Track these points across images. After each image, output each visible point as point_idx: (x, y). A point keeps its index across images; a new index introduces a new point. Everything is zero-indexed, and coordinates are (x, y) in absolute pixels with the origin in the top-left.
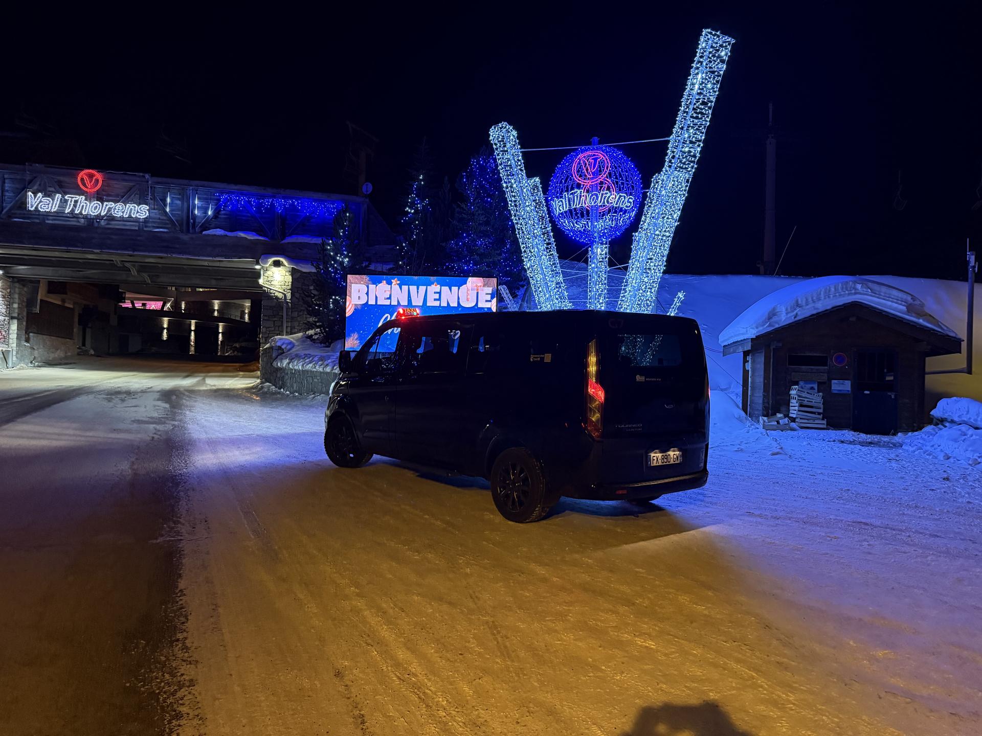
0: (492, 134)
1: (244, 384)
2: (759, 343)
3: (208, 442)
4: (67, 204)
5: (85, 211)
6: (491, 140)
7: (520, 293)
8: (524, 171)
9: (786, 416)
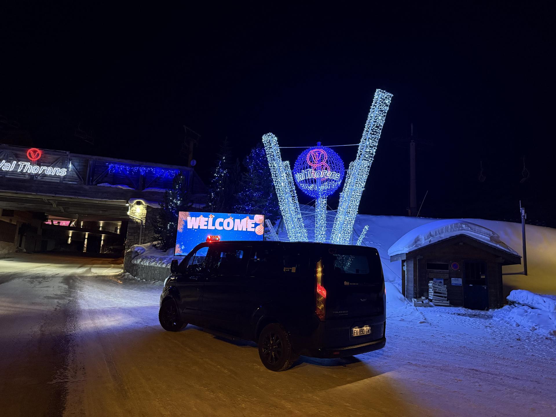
0: (263, 138)
1: (114, 273)
2: (410, 256)
3: (89, 312)
4: (19, 167)
5: (29, 171)
6: (263, 142)
7: (277, 222)
8: (281, 158)
9: (427, 298)
